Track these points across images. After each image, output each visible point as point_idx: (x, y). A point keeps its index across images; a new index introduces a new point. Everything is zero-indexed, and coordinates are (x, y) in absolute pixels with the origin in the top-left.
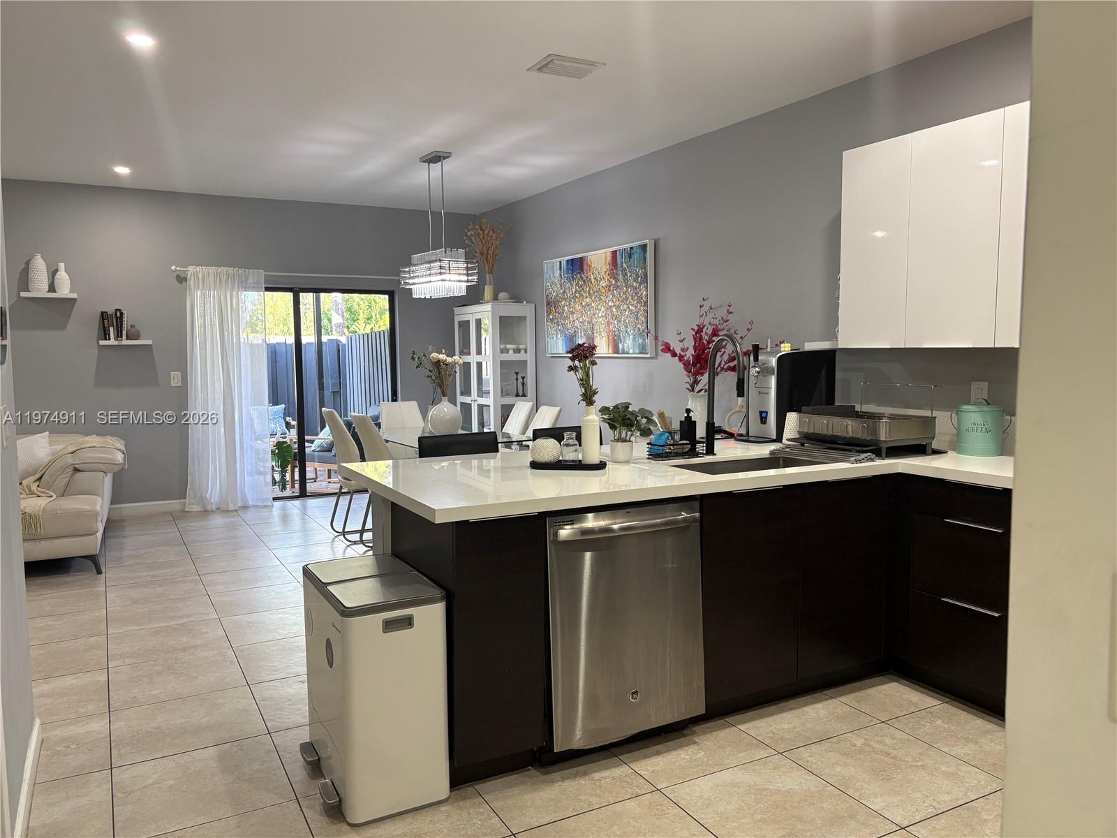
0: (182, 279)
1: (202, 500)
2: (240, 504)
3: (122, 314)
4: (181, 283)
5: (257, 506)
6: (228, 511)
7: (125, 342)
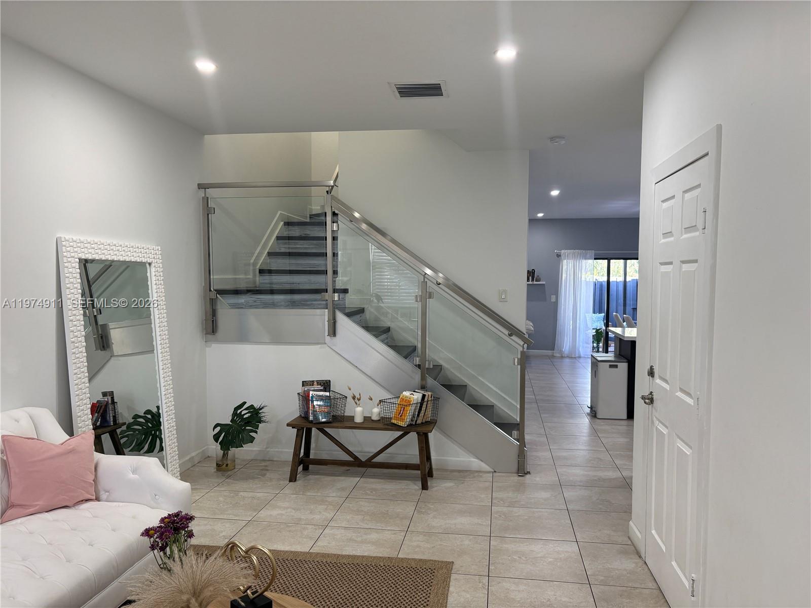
0: (559, 256)
1: (561, 352)
2: (577, 356)
3: (534, 271)
4: (558, 257)
5: (585, 357)
6: (572, 358)
7: (535, 283)
